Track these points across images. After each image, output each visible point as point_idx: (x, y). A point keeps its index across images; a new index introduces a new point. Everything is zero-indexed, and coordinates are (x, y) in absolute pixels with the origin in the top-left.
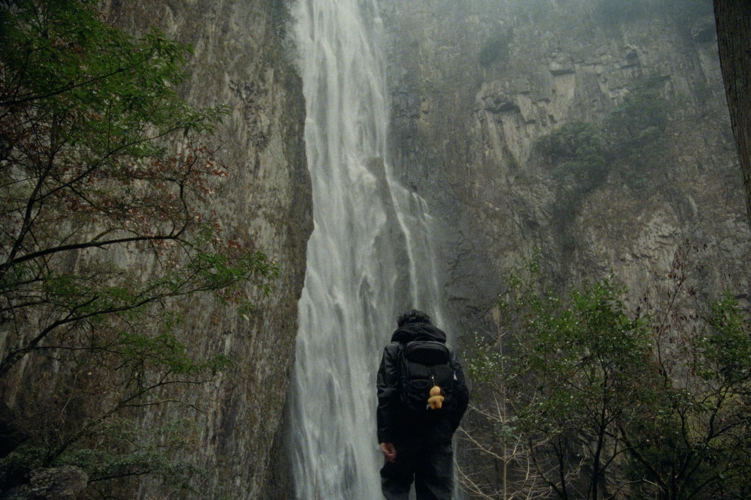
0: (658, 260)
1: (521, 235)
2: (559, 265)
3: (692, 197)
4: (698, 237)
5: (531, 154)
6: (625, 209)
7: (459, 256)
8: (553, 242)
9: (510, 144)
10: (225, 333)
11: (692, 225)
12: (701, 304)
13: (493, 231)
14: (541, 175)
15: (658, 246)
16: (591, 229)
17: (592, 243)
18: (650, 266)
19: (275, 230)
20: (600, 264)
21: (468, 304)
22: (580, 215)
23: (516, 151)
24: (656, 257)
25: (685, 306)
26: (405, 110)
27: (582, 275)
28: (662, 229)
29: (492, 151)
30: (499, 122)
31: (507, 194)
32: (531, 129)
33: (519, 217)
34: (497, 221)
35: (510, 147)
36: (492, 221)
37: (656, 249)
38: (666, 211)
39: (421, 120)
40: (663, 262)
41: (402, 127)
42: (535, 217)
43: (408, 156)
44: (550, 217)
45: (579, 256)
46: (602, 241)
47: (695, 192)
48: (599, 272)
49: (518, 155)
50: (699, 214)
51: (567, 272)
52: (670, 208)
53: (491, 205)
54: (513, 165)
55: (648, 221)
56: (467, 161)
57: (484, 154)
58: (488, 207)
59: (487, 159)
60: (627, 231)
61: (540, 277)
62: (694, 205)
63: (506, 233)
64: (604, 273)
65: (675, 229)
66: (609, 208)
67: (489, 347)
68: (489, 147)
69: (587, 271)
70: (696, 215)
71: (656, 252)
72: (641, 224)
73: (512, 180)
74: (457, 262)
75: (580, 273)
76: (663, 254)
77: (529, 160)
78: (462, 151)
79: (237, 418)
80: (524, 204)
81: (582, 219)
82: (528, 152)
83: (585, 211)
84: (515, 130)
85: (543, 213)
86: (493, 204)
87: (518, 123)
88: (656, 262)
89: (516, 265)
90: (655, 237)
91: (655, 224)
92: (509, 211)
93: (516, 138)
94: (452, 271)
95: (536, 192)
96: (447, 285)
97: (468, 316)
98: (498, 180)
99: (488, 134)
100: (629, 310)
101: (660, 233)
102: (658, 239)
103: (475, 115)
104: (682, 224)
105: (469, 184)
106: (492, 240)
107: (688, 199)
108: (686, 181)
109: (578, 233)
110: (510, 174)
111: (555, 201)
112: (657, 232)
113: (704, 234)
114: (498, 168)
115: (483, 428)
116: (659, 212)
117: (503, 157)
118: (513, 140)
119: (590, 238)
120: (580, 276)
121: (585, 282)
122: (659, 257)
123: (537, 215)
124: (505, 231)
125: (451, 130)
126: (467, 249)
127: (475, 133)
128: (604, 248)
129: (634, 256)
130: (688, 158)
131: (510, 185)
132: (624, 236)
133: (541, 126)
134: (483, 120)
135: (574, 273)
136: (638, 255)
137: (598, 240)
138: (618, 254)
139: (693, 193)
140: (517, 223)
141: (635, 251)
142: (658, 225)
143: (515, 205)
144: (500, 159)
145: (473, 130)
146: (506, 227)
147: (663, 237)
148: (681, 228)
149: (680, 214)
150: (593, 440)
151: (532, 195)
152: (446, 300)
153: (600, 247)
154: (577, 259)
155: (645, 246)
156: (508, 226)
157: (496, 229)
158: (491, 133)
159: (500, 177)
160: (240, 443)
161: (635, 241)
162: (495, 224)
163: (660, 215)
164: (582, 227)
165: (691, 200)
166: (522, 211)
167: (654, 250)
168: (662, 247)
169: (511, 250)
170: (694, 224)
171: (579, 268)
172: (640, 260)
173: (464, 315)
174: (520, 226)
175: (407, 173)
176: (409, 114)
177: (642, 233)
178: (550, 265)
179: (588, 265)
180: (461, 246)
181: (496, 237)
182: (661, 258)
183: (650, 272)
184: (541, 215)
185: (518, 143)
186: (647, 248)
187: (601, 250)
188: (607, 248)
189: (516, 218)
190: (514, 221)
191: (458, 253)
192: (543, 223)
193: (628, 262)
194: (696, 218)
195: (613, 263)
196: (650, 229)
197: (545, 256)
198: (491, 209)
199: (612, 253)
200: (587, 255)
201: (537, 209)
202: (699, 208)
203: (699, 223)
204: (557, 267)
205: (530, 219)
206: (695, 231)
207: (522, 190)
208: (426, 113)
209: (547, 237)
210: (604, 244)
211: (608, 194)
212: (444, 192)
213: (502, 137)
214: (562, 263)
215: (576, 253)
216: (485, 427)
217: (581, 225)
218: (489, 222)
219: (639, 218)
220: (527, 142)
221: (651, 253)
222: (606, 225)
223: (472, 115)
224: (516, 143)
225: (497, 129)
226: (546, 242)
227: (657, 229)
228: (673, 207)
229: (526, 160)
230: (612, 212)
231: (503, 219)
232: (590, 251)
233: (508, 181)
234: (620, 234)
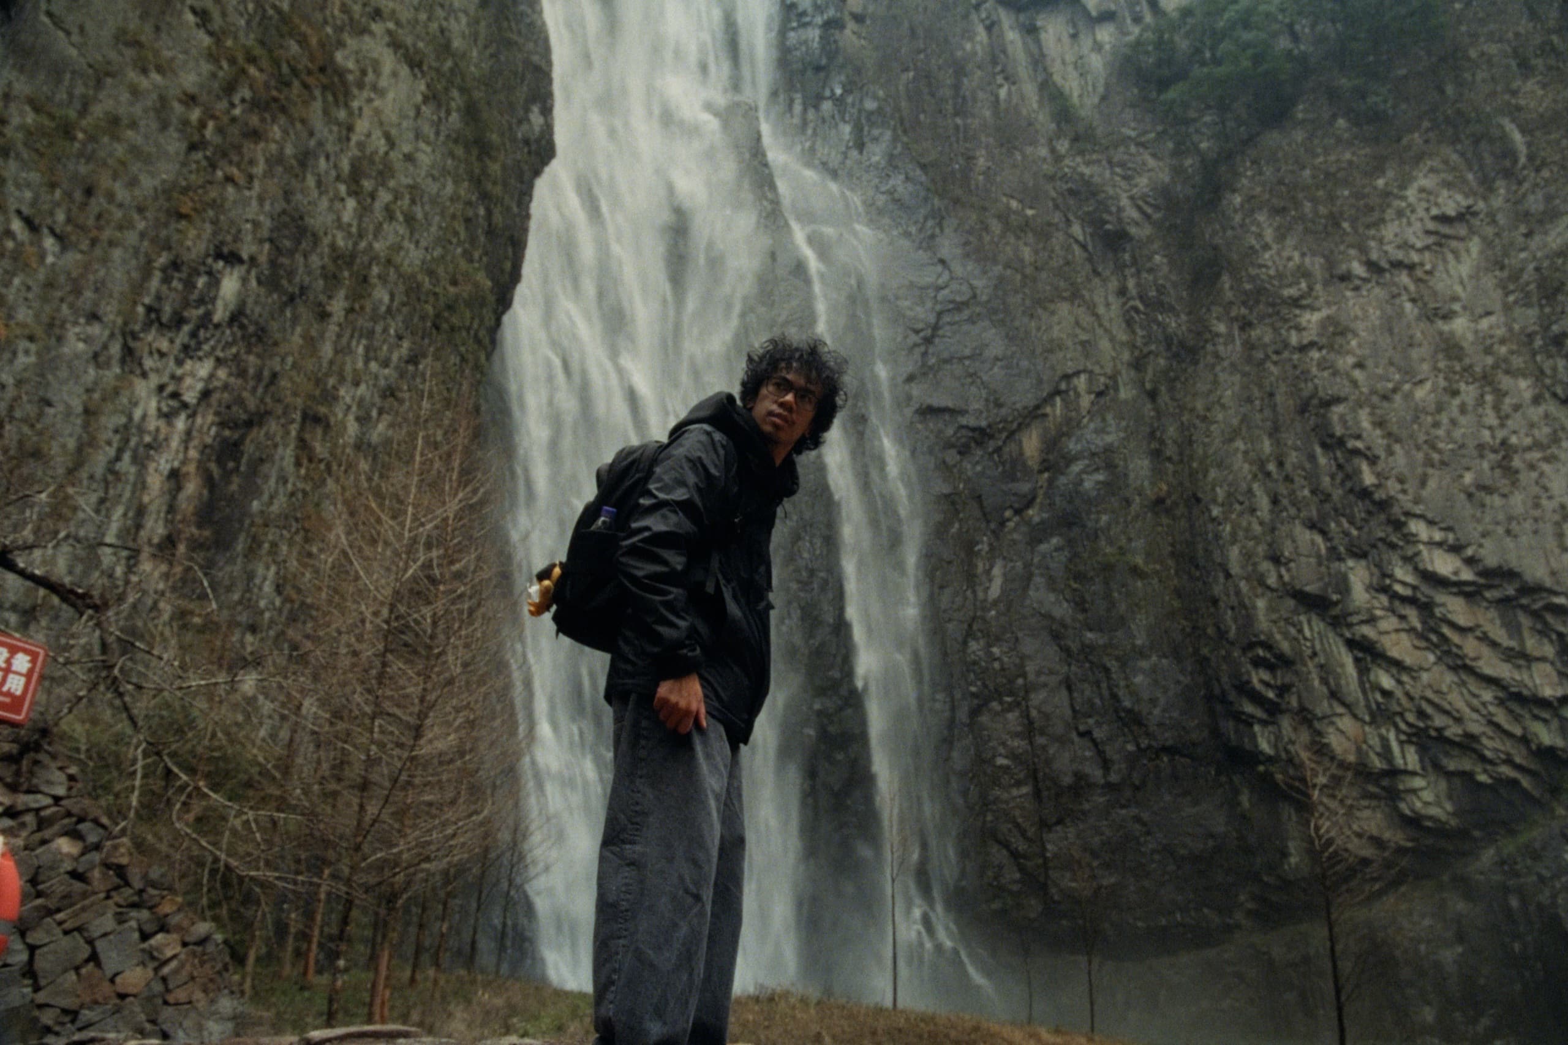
0: (1429, 273)
1: (1088, 267)
2: (1184, 317)
3: (1513, 121)
4: (1533, 210)
5: (1107, 85)
6: (1344, 165)
7: (940, 315)
8: (1166, 269)
9: (1056, 68)
10: (219, 256)
11: (1514, 188)
12: (1547, 366)
13: (1022, 261)
14: (1133, 125)
15: (1430, 240)
16: (1261, 217)
17: (1266, 247)
18: (1412, 287)
19: (423, 87)
20: (1287, 292)
21: (963, 421)
22: (1234, 191)
23: (1071, 84)
24: (1428, 267)
25: (1507, 372)
26: (810, 10)
27: (1242, 329)
28: (1440, 200)
29: (1013, 88)
30: (1031, 30)
31: (1051, 178)
32: (1105, 34)
33: (1083, 228)
34: (1030, 238)
35: (1057, 78)
36: (1018, 238)
37: (1427, 248)
38: (1446, 162)
39: (848, 32)
40: (1444, 276)
41: (804, 48)
42: (1120, 220)
43: (816, 107)
44: (1157, 216)
45: (1232, 288)
46: (1290, 242)
47: (1519, 109)
48: (1284, 311)
49: (1076, 94)
50: (1531, 158)
51: (1202, 332)
52: (1454, 157)
53: (1014, 204)
54: (1064, 114)
55: (1403, 187)
56: (956, 114)
57: (997, 97)
58: (1008, 207)
59: (1003, 106)
60: (1353, 212)
61: (1137, 353)
62: (1517, 137)
63: (1054, 263)
64: (1297, 312)
65: (1470, 201)
66: (1303, 168)
67: (1016, 519)
68: (1006, 79)
69: (1253, 318)
70: (1523, 160)
71: (1427, 254)
72: (1386, 194)
73: (1063, 146)
74: (936, 327)
75: (1236, 326)
76: (1445, 261)
77: (1103, 98)
78: (947, 92)
79: (255, 504)
80: (1094, 194)
81: (1238, 200)
82: (1102, 81)
83: (1244, 181)
84: (1066, 39)
85: (1139, 209)
86: (1021, 201)
87: (1075, 26)
88: (1425, 277)
89: (1078, 331)
90: (1421, 220)
91: (1422, 190)
92: (1057, 218)
93: (1069, 58)
94: (922, 349)
95: (1122, 165)
96: (910, 379)
97: (964, 450)
98: (1029, 150)
99: (1004, 52)
100: (1365, 390)
101: (1435, 211)
102: (1431, 226)
103: (974, 17)
104: (1487, 186)
105: (961, 161)
106: (1019, 277)
107: (1501, 127)
108: (1493, 94)
109: (1229, 233)
110: (1059, 134)
111: (1167, 179)
112: (1427, 210)
113: (1549, 198)
114: (1030, 124)
115: (1001, 703)
116: (1429, 163)
117: (1040, 102)
118: (1064, 63)
119: (1259, 236)
120: (1236, 333)
121: (1250, 346)
122: (1434, 267)
123: (1124, 215)
124: (1050, 257)
125: (919, 52)
126: (958, 299)
127: (975, 53)
128: (1296, 255)
129: (1373, 267)
130: (1493, 49)
131: (1058, 158)
132: (1346, 225)
133: (1129, 21)
134: (993, 24)
135: (1222, 328)
136: (1384, 264)
137: (1281, 238)
138: (1330, 264)
139: (1513, 112)
140: (1077, 241)
141: (1374, 256)
142: (1430, 193)
143: (1071, 202)
144: (1035, 106)
145: (968, 46)
146: (1052, 251)
147: (1443, 219)
148: (1485, 198)
149: (1481, 167)
150: (1282, 712)
151: (1113, 173)
152: (909, 412)
153: (1285, 254)
154: (1229, 295)
155: (1399, 241)
156: (1057, 248)
157: (1027, 253)
158: (1010, 49)
159: (1033, 143)
160: (260, 570)
161: (1372, 232)
162: (1026, 244)
163: (1432, 170)
164: (1238, 218)
165: (1510, 127)
166: (1088, 213)
167: (1420, 251)
168: (1440, 245)
169: (1064, 299)
170: (1520, 183)
171: (1233, 314)
172: (1388, 275)
173: (953, 446)
174: (1084, 247)
175: (814, 143)
176: (819, 20)
177: (1390, 214)
178: (1159, 324)
179: (1257, 302)
180: (946, 292)
181: (1029, 270)
182: (1441, 268)
183: (1413, 301)
184: (1135, 214)
185: (1076, 68)
186: (1405, 246)
187: (1290, 259)
188: (1303, 255)
189: (1076, 230)
190: (1071, 236)
191: (938, 308)
192: (1140, 232)
193: (1357, 282)
194: (1524, 168)
195: (1318, 287)
196: (1409, 205)
197: (1146, 306)
198: (1015, 212)
199: (1316, 264)
200: (1252, 279)
201: (1125, 202)
202: (1529, 145)
203: (1533, 175)
204: (1176, 324)
205: (1108, 227)
206: (1524, 196)
207: (1088, 164)
208: (859, 18)
209: (1150, 258)
210: (1295, 248)
211: (1299, 139)
212: (902, 177)
213: (1038, 61)
214: (1189, 313)
215: (1226, 281)
216: (1008, 699)
217: (1236, 211)
218: (1012, 240)
219: (1380, 182)
220: (1096, 62)
221: (1415, 257)
222: (1297, 205)
223: (966, 17)
224: (1070, 68)
225: (1024, 43)
226: (1150, 271)
227: (1428, 201)
228: (1462, 154)
229: (1096, 100)
230: (1314, 177)
231: (1044, 233)
232: (1260, 266)
233: (1053, 150)
234: (1335, 221)
